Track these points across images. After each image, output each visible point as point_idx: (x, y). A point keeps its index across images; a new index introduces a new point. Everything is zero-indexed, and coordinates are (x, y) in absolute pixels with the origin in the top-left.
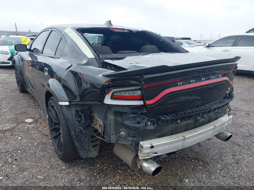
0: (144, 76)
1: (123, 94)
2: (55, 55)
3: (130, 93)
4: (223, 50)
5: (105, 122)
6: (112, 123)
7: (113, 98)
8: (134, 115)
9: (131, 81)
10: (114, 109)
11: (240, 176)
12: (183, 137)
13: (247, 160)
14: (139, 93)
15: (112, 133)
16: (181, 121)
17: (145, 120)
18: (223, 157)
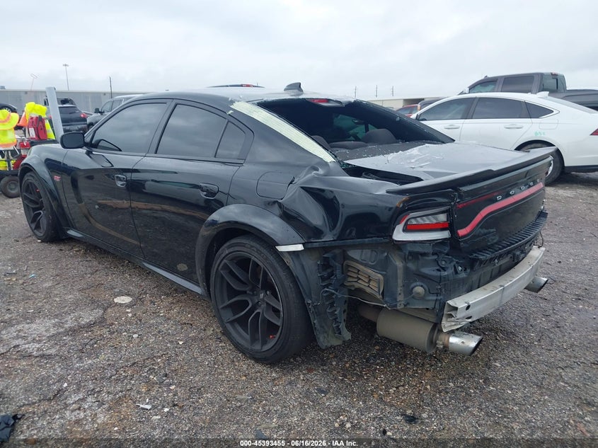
0: (461, 188)
1: (420, 221)
2: (215, 157)
3: (436, 219)
4: (447, 126)
5: (384, 273)
6: (400, 273)
7: (407, 229)
8: (436, 257)
9: (436, 199)
10: (409, 248)
11: (572, 345)
12: (501, 286)
13: (569, 321)
14: (442, 218)
15: (399, 292)
16: (499, 260)
17: (452, 264)
18: (531, 320)
